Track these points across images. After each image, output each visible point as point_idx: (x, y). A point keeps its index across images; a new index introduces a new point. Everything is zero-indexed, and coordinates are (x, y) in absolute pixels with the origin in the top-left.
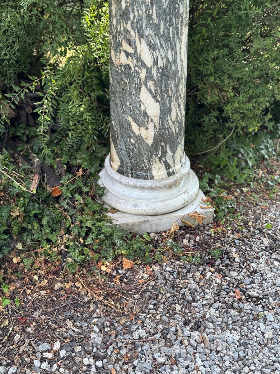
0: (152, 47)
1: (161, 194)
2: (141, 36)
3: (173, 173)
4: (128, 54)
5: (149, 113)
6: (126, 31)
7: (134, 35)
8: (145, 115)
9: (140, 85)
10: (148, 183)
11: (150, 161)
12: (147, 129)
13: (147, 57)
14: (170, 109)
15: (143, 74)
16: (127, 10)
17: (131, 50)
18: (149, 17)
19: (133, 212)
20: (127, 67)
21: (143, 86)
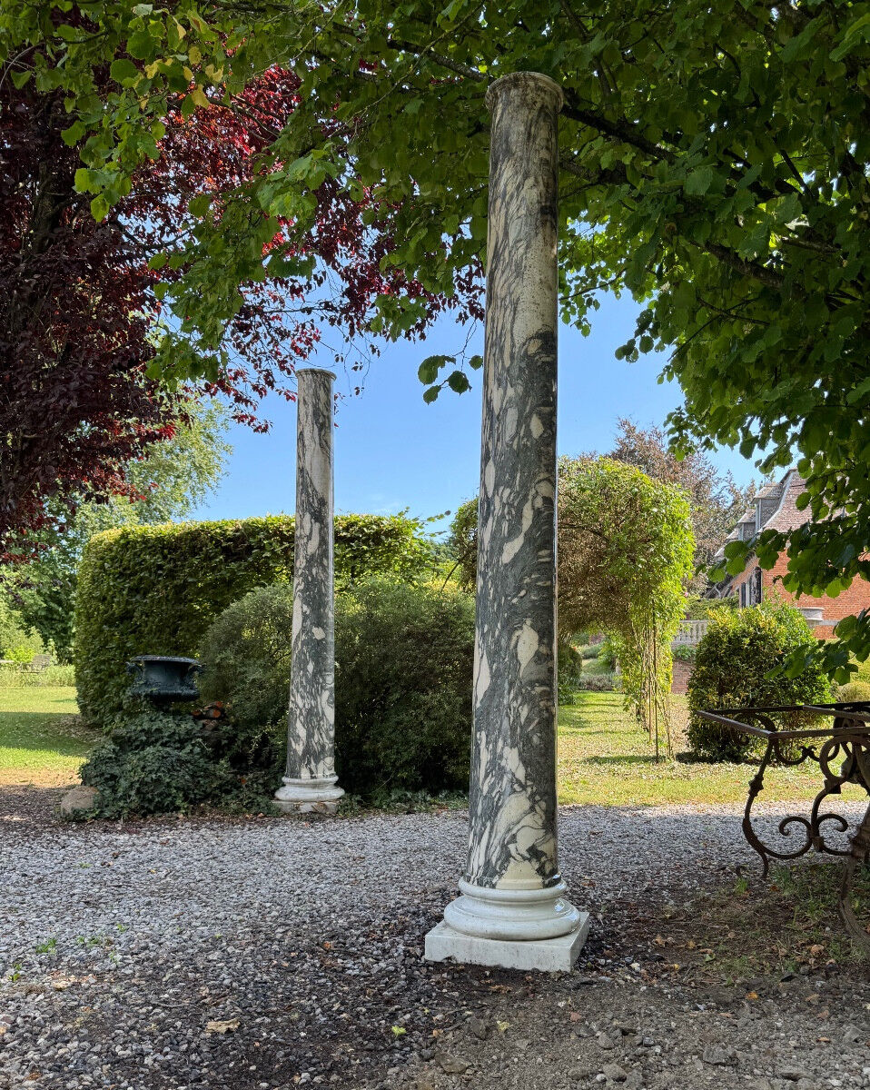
3: (315, 777)
8: (298, 736)
9: (297, 719)
12: (299, 745)
14: (313, 734)
18: (302, 682)
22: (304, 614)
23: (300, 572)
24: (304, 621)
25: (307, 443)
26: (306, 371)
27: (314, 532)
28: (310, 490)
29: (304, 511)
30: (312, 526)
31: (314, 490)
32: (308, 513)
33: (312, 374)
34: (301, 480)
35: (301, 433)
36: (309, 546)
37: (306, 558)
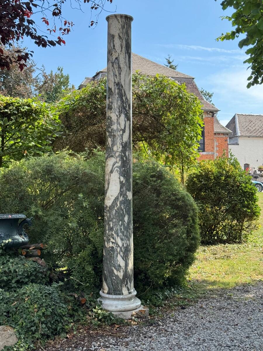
0: (122, 240)
1: (126, 302)
2: (118, 236)
3: (131, 293)
4: (113, 243)
5: (121, 265)
6: (112, 234)
7: (115, 235)
8: (119, 266)
9: (117, 254)
10: (121, 297)
11: (121, 286)
12: (120, 272)
13: (120, 243)
14: (128, 264)
15: (119, 249)
16: (113, 227)
17: (114, 241)
18: (121, 229)
19: (115, 310)
20: (113, 247)
21: (119, 254)
22: (121, 182)
23: (117, 154)
24: (121, 187)
25: (122, 66)
26: (121, 16)
27: (127, 127)
28: (124, 98)
29: (120, 113)
30: (125, 123)
31: (126, 99)
32: (123, 114)
33: (125, 18)
34: (117, 91)
35: (116, 58)
36: (124, 137)
37: (122, 145)
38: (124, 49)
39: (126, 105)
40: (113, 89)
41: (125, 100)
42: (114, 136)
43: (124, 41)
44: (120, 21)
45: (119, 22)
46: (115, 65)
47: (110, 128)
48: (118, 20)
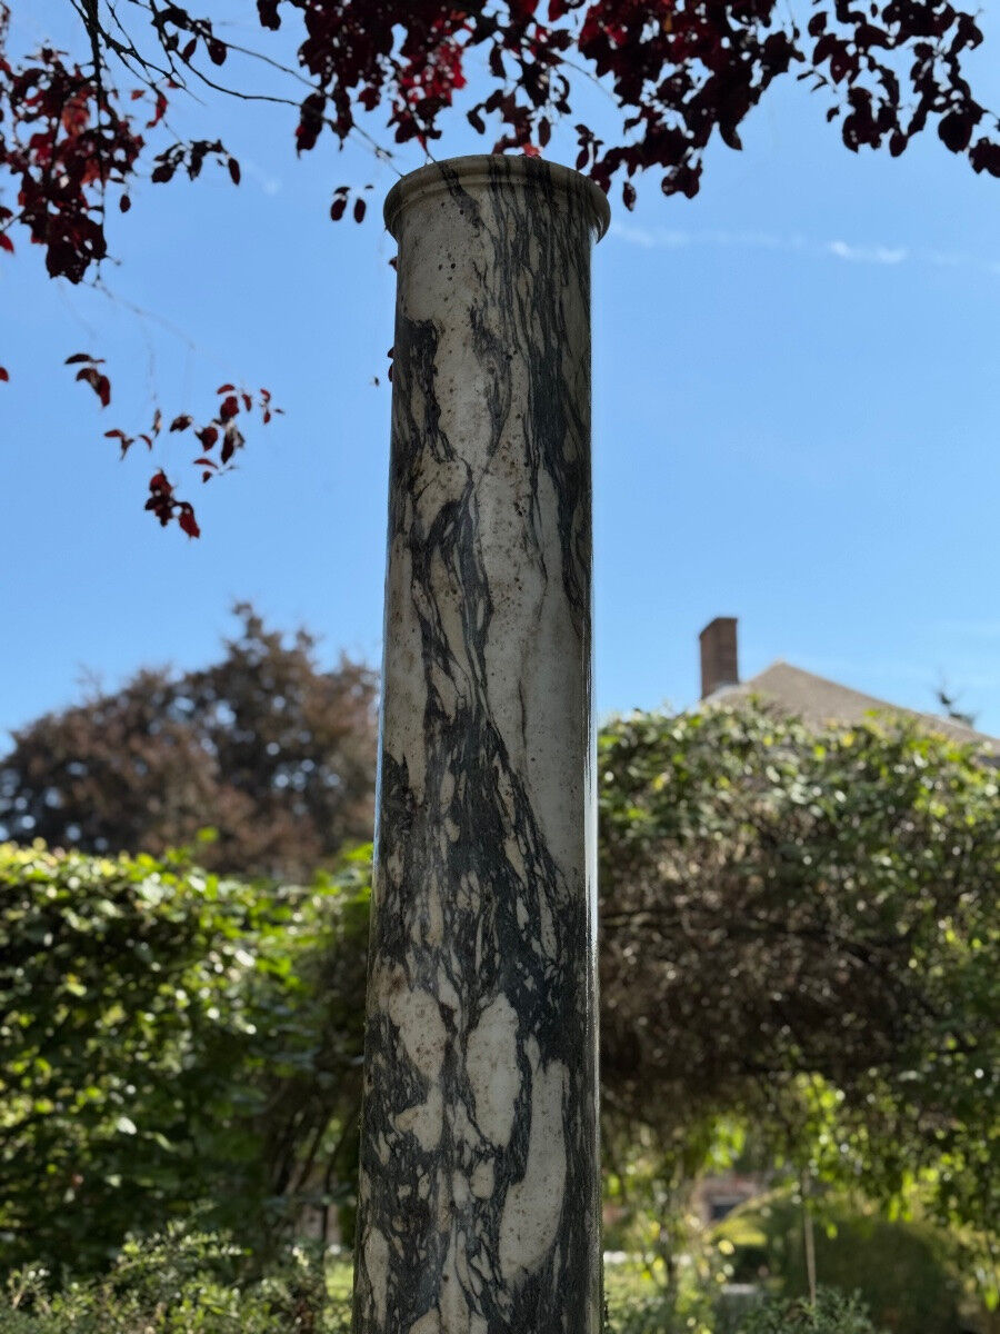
25: (496, 569)
26: (497, 173)
27: (537, 1123)
28: (514, 852)
29: (476, 988)
30: (527, 1085)
31: (538, 852)
32: (502, 1001)
33: (529, 189)
34: (447, 784)
35: (449, 509)
36: (510, 1222)
37: (490, 1311)
38: (514, 428)
39: (533, 910)
40: (417, 774)
41: (520, 868)
42: (419, 1213)
43: (519, 368)
44: (486, 212)
45: (477, 222)
46: (438, 571)
47: (388, 1130)
48: (471, 209)
